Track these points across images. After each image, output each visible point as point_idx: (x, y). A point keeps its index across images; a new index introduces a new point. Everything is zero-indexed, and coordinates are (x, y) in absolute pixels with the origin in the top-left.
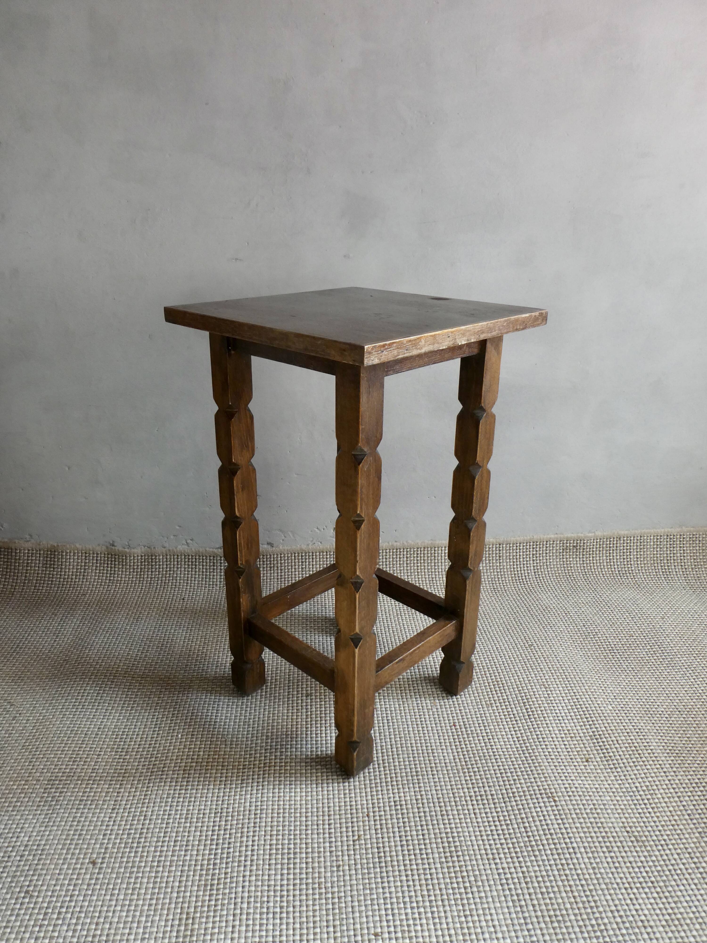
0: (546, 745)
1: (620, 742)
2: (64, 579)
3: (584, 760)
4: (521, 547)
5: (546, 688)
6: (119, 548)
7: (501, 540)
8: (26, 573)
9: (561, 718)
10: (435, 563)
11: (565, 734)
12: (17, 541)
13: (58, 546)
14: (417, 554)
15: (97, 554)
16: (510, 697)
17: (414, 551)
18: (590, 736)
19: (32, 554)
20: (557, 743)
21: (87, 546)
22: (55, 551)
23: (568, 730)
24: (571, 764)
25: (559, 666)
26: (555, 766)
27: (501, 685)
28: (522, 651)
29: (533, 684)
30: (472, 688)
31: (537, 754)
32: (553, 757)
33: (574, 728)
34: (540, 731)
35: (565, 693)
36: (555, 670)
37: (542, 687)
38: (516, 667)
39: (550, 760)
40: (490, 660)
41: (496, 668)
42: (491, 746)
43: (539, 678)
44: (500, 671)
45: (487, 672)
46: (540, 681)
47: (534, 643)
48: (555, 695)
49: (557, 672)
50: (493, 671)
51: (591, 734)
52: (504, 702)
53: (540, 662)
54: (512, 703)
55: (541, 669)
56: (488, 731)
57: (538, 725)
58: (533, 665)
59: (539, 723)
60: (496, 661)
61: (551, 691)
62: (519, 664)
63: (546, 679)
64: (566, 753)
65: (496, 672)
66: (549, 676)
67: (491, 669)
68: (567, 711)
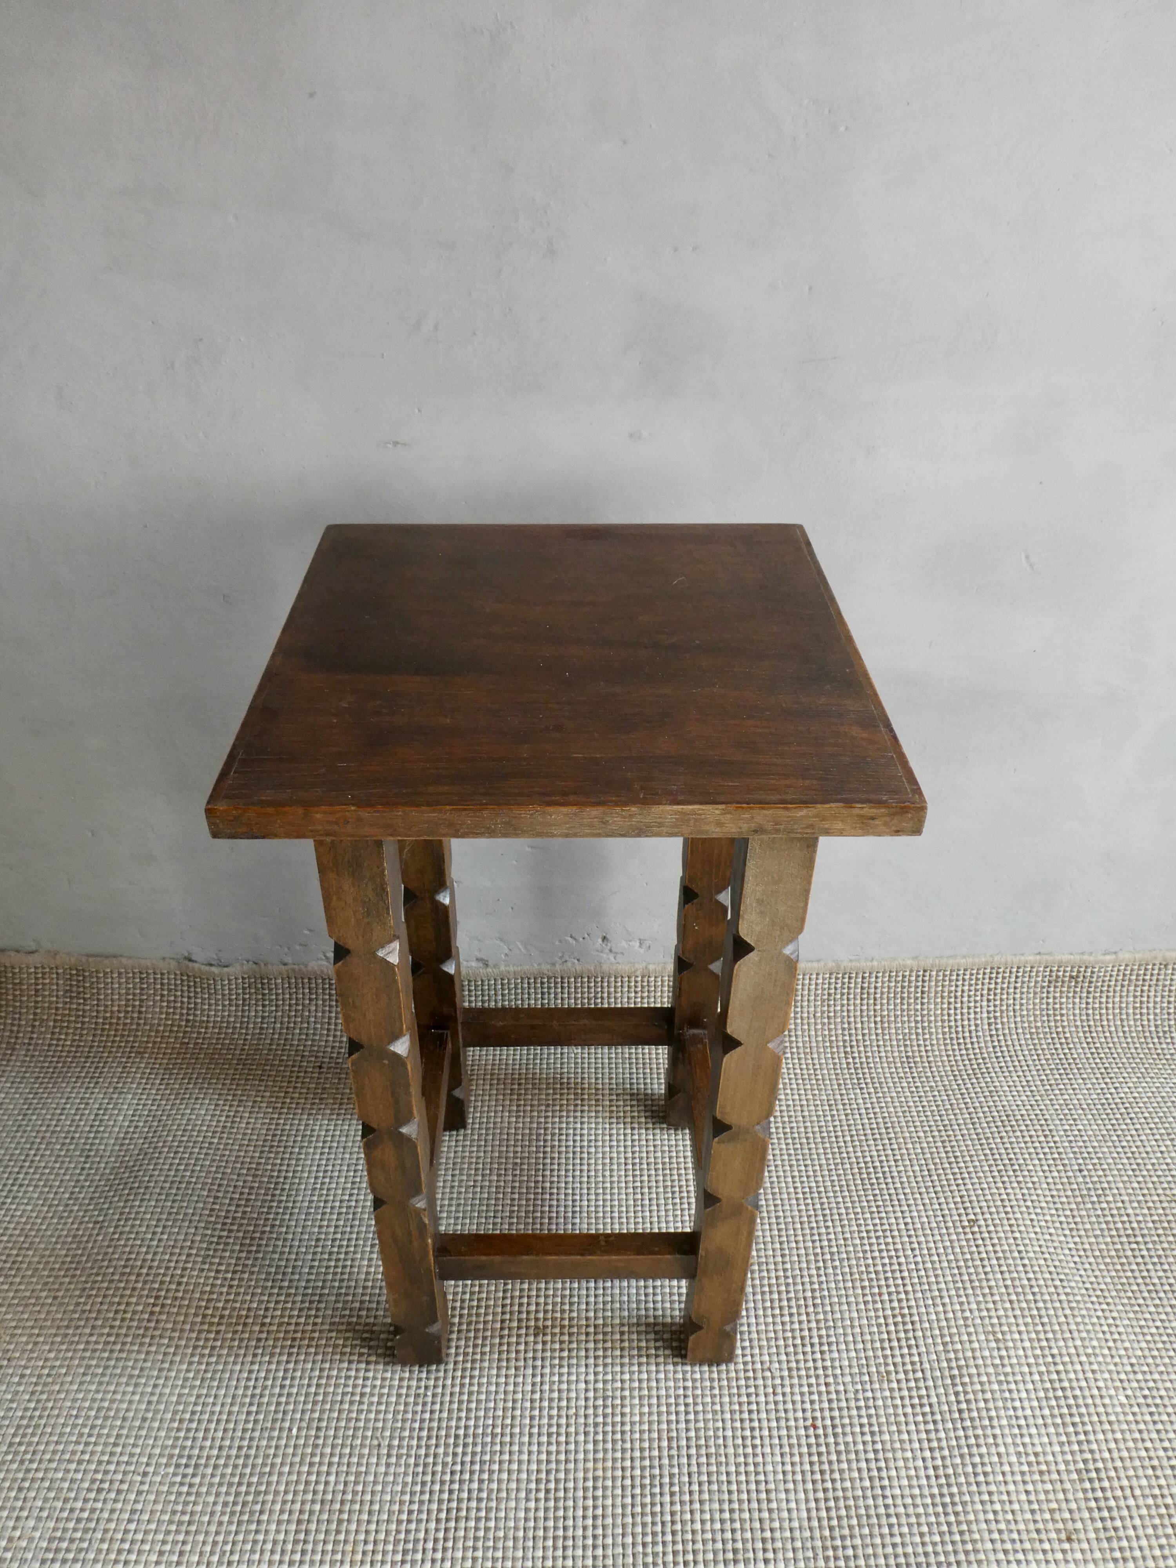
0: (990, 1493)
1: (1138, 1492)
2: (105, 1018)
3: (1063, 1536)
5: (997, 1341)
6: (200, 965)
8: (36, 1008)
9: (1022, 1422)
11: (1029, 1464)
13: (88, 961)
16: (925, 1358)
18: (1078, 1472)
19: (44, 974)
20: (1012, 1487)
21: (143, 961)
22: (84, 970)
23: (1036, 1454)
24: (1037, 1545)
25: (1026, 1282)
26: (1005, 1552)
27: (910, 1327)
28: (954, 1237)
29: (972, 1330)
30: (852, 1327)
31: (972, 1517)
32: (1003, 1526)
33: (1048, 1449)
34: (981, 1456)
35: (1035, 1357)
36: (1017, 1294)
37: (991, 1337)
38: (941, 1279)
39: (996, 1536)
40: (890, 1258)
41: (903, 1278)
42: (883, 1488)
43: (985, 1313)
44: (909, 1288)
45: (884, 1290)
46: (987, 1321)
47: (980, 1217)
48: (1014, 1361)
49: (1022, 1298)
50: (896, 1286)
51: (1081, 1466)
52: (914, 1371)
53: (988, 1269)
54: (928, 1374)
55: (990, 1288)
56: (879, 1446)
57: (976, 1437)
58: (974, 1277)
59: (979, 1432)
60: (903, 1260)
61: (1007, 1349)
62: (948, 1272)
63: (998, 1318)
64: (1028, 1516)
65: (901, 1289)
66: (1005, 1309)
67: (891, 1282)
68: (1035, 1404)
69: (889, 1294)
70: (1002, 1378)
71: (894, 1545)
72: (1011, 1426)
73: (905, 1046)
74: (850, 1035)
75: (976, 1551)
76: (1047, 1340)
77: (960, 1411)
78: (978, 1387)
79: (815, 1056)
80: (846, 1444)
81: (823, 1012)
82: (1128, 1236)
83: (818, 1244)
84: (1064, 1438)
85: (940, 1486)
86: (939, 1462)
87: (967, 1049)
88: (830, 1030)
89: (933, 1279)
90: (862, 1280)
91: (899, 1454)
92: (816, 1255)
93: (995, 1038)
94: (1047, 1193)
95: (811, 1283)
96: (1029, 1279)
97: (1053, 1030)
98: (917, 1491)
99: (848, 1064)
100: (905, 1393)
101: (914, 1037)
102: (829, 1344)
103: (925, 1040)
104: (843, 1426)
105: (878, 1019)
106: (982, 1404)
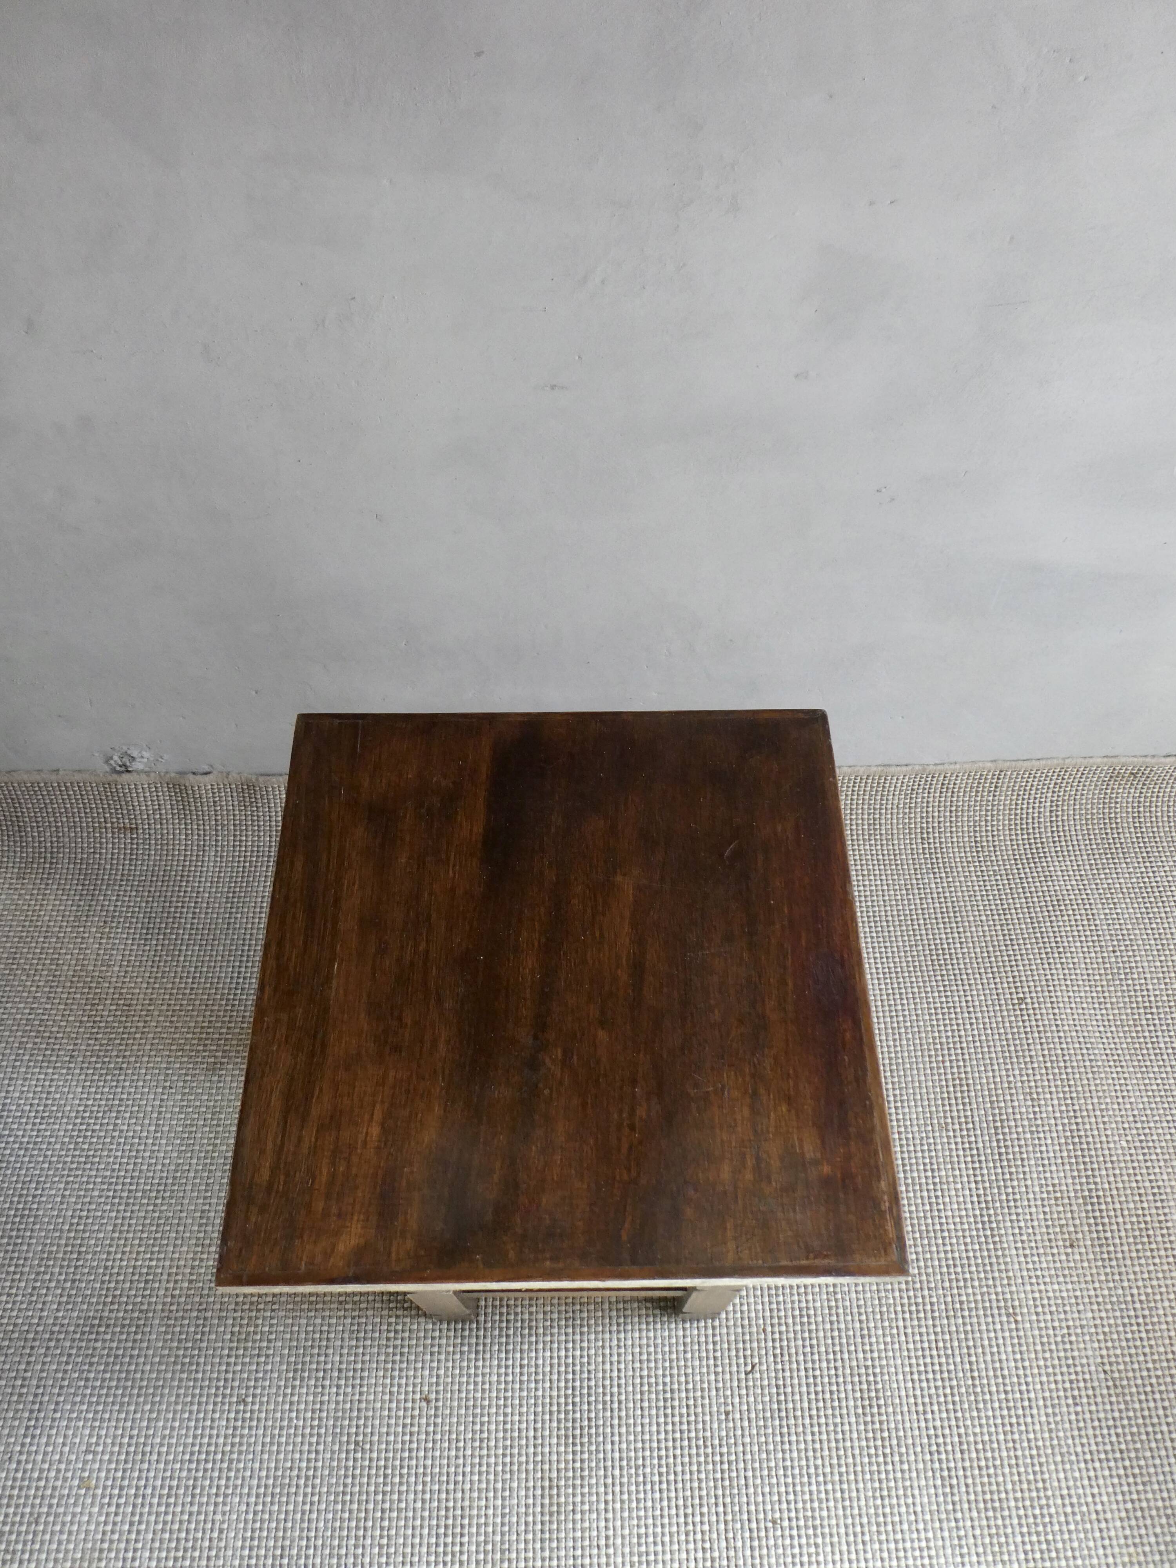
0: (1017, 1214)
1: (1126, 1213)
3: (1068, 1244)
4: (1038, 775)
5: (1032, 1100)
8: (216, 815)
9: (1046, 1162)
11: (1048, 1192)
16: (976, 1114)
18: (1084, 1197)
19: (219, 789)
23: (1054, 1185)
24: (1048, 1251)
25: (1059, 1052)
26: (1025, 1256)
27: (965, 1088)
28: (1005, 1013)
29: (1014, 1091)
30: (920, 1088)
31: (1003, 1232)
32: (1025, 1238)
33: (1063, 1182)
34: (1013, 1187)
35: (1061, 1112)
36: (1052, 1061)
37: (1028, 1097)
38: (992, 1049)
39: (1019, 1245)
40: (953, 1031)
41: (962, 1048)
42: (939, 1210)
43: (1025, 1078)
44: (967, 1057)
45: (947, 1058)
46: (1026, 1084)
47: (1028, 995)
48: (1044, 1115)
49: (1055, 1065)
50: (956, 1055)
51: (1087, 1193)
52: (967, 1123)
53: (1031, 1041)
54: (977, 1126)
55: (1031, 1057)
56: (937, 1180)
57: (1011, 1173)
58: (1019, 1048)
59: (1013, 1170)
60: (963, 1033)
61: (1039, 1106)
62: (998, 1043)
63: (1035, 1081)
64: (1044, 1230)
65: (960, 1057)
66: (1041, 1075)
67: (952, 1052)
68: (1057, 1148)
69: (951, 1061)
70: (1034, 1129)
71: (946, 1252)
72: (1037, 1165)
73: (975, 831)
74: (927, 822)
75: (1004, 1256)
76: (1072, 1098)
77: (1000, 1154)
78: (1015, 1136)
79: (896, 842)
80: (913, 1178)
81: (905, 804)
82: (1145, 1008)
83: (895, 1019)
84: (1076, 1174)
85: (981, 1209)
86: (981, 1192)
87: (1028, 834)
88: (910, 818)
89: (986, 1050)
90: (929, 1050)
91: (952, 1186)
92: (893, 1029)
93: (1054, 824)
94: (1084, 972)
95: (889, 1052)
96: (1062, 1049)
97: (1107, 816)
98: (964, 1213)
99: (924, 849)
100: (959, 1140)
101: (983, 823)
102: (902, 1101)
103: (992, 826)
104: (911, 1165)
105: (954, 808)
106: (1017, 1149)
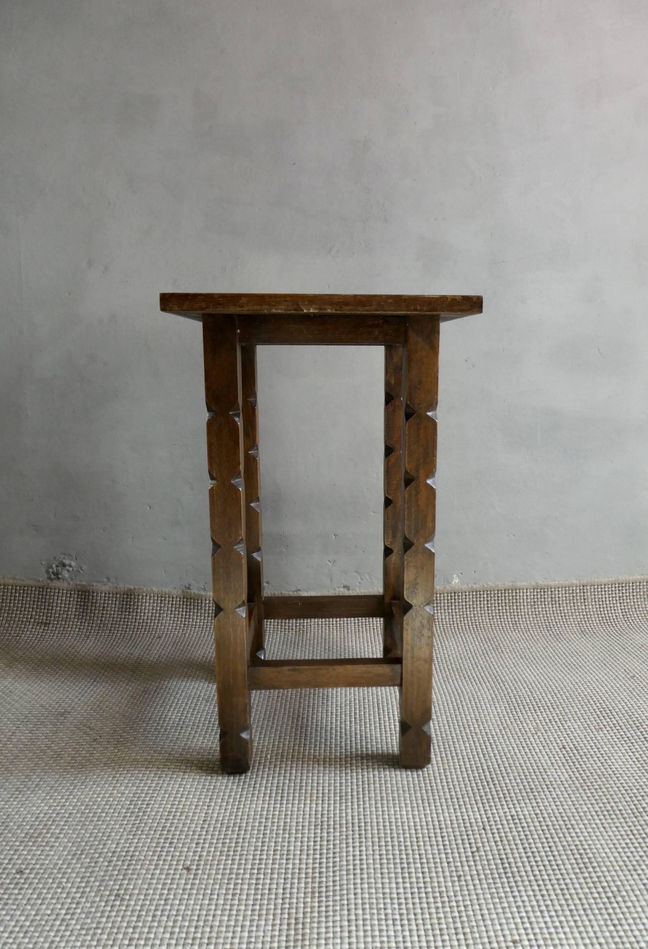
2: (139, 623)
4: (607, 589)
6: (194, 591)
7: (585, 581)
8: (102, 617)
10: (517, 606)
12: (95, 584)
13: (135, 589)
14: (498, 597)
15: (173, 598)
17: (494, 594)
19: (109, 597)
21: (164, 589)
22: (131, 595)
88: (537, 620)
105: (563, 614)
